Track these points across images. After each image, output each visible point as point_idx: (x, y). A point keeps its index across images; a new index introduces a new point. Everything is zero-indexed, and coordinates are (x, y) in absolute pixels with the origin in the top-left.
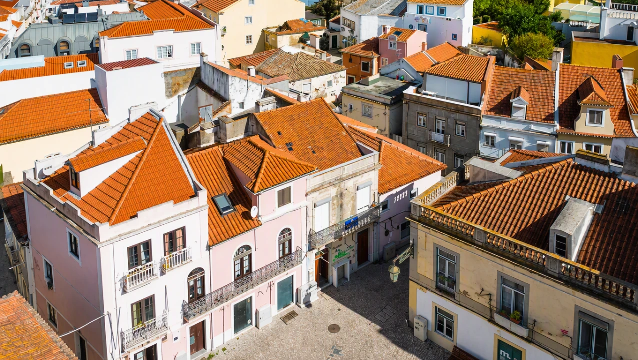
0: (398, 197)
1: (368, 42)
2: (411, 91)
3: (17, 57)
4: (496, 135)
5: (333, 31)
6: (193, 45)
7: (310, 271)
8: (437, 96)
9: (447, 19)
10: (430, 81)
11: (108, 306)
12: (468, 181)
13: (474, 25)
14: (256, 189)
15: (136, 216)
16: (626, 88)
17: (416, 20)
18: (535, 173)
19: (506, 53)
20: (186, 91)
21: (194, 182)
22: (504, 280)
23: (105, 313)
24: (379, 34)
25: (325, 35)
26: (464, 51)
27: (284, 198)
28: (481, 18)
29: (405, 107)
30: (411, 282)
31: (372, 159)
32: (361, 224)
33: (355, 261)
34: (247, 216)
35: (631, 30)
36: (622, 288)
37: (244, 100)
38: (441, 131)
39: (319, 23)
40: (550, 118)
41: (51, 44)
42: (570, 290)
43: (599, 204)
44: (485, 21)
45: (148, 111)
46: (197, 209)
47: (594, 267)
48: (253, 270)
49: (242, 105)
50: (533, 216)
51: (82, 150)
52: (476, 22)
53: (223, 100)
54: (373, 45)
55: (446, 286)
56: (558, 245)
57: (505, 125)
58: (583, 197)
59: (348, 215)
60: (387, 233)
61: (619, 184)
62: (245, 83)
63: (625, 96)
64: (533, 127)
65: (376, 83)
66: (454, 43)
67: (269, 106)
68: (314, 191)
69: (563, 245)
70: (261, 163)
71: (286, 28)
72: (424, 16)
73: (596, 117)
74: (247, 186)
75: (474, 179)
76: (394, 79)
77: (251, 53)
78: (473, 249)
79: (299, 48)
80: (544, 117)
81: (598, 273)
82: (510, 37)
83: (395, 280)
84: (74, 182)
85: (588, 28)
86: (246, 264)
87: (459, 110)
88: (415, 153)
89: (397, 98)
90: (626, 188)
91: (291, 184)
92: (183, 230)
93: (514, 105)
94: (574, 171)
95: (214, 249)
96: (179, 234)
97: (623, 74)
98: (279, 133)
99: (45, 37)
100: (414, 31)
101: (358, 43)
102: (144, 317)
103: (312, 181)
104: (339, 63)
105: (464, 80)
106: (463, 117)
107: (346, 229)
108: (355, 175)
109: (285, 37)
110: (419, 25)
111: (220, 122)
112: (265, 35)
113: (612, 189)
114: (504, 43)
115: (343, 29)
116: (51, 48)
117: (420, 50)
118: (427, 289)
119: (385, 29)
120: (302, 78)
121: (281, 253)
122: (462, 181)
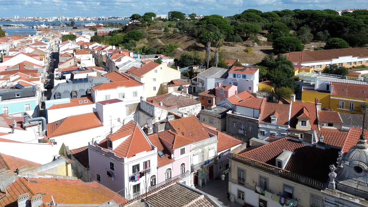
0: (225, 154)
1: (210, 90)
2: (230, 112)
3: (55, 99)
4: (264, 131)
5: (193, 84)
6: (134, 92)
7: (192, 180)
8: (240, 115)
9: (247, 80)
10: (238, 108)
11: (126, 186)
12: (251, 146)
13: (259, 82)
14: (173, 147)
15: (135, 155)
16: (317, 111)
17: (232, 80)
18: (274, 142)
19: (273, 95)
20: (134, 113)
21: (151, 145)
22: (261, 177)
23: (125, 188)
24: (216, 87)
25: (190, 86)
26: (254, 95)
27: (183, 152)
28: (263, 79)
29: (227, 119)
30: (229, 181)
31: (215, 139)
32: (211, 163)
33: (208, 177)
34: (170, 158)
35: (328, 86)
36: (296, 176)
37: (160, 116)
38: (242, 129)
39: (186, 80)
40: (287, 123)
41: (69, 92)
42: (281, 178)
43: (294, 152)
44: (264, 80)
45: (130, 120)
46: (154, 154)
47: (288, 170)
48: (172, 177)
49: (159, 118)
50: (272, 156)
51: (108, 135)
52: (260, 81)
53: (152, 116)
54: (213, 92)
55: (241, 182)
56: (278, 164)
57: (268, 127)
58: (289, 150)
59: (206, 160)
60: (220, 168)
61: (301, 145)
62: (161, 109)
63: (317, 115)
64: (279, 127)
65: (215, 109)
66: (249, 91)
67: (171, 119)
68: (193, 149)
69: (280, 164)
70: (174, 139)
71: (172, 83)
72: (236, 78)
73: (304, 123)
74: (169, 147)
75: (252, 145)
76: (223, 107)
77: (155, 95)
78: (251, 168)
79: (179, 93)
80: (284, 123)
81: (289, 172)
82: (275, 88)
83: (223, 179)
84: (110, 145)
85: (311, 84)
86: (169, 175)
87: (250, 120)
88: (231, 137)
89: (224, 115)
90: (304, 146)
91: (185, 147)
92: (149, 161)
93: (272, 118)
94: (287, 141)
95: (159, 169)
96: (148, 162)
97: (317, 106)
98: (179, 129)
99: (66, 89)
100: (231, 86)
101: (205, 91)
102: (136, 191)
103: (192, 146)
104: (197, 99)
105: (252, 108)
106: (252, 123)
107: (205, 164)
108: (208, 144)
109: (171, 88)
110: (234, 83)
111: (155, 125)
112: (162, 86)
113: (299, 147)
114: (273, 91)
115: (199, 84)
116: (69, 94)
117: (234, 93)
118: (235, 183)
119: (218, 85)
120: (182, 107)
121: (181, 172)
122: (248, 146)
